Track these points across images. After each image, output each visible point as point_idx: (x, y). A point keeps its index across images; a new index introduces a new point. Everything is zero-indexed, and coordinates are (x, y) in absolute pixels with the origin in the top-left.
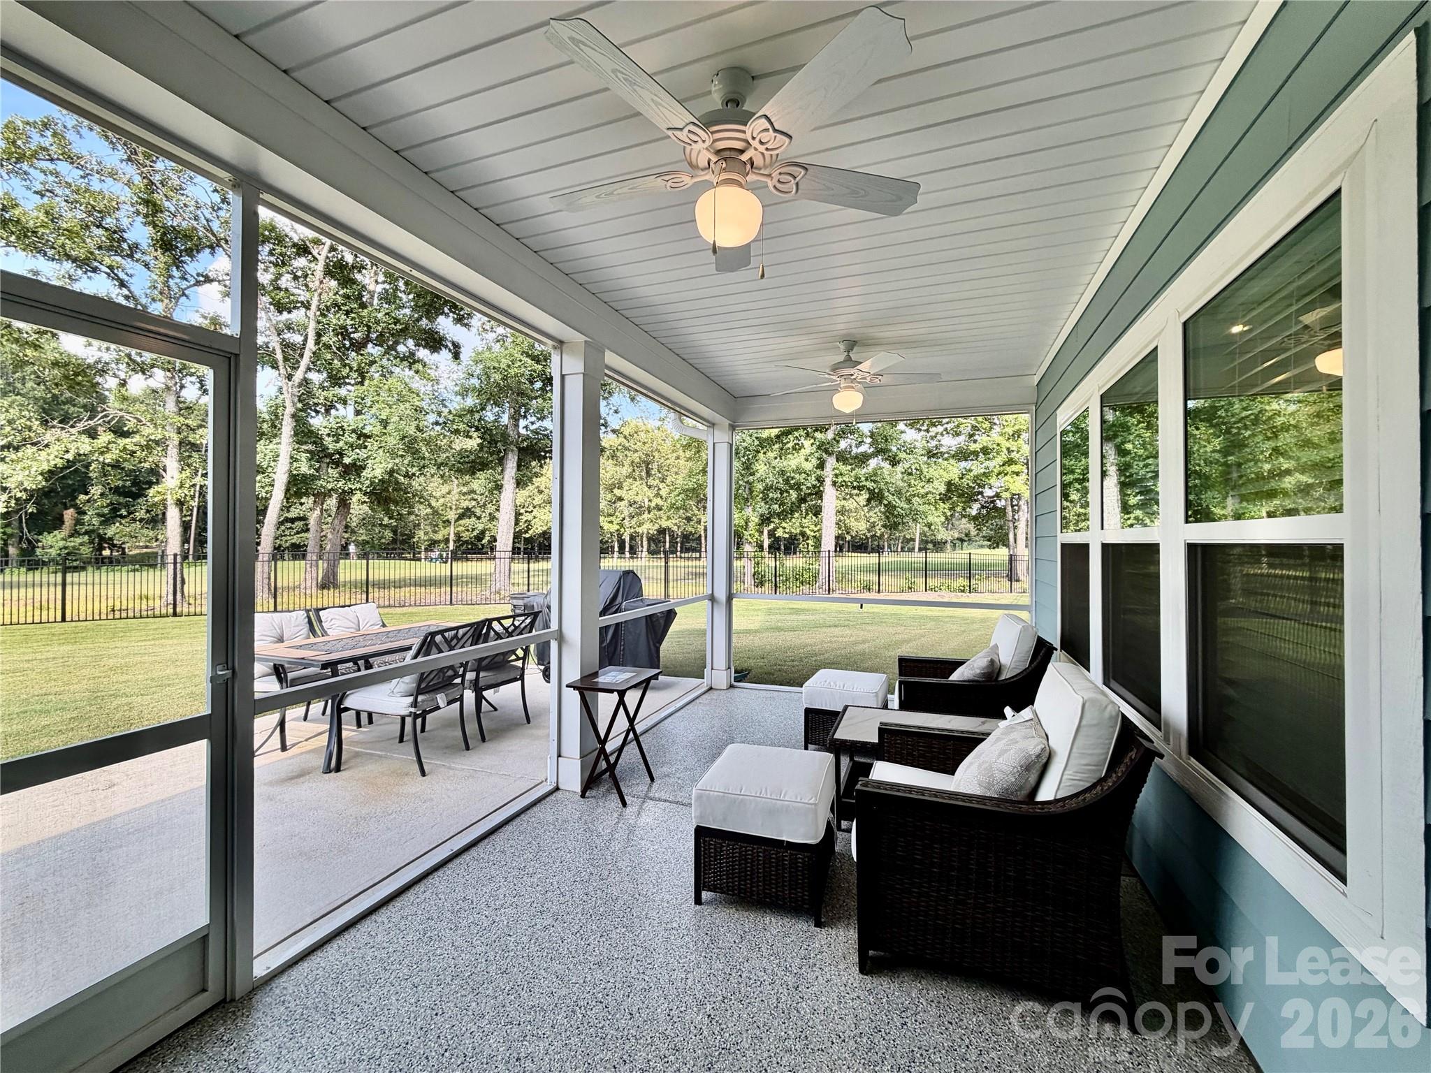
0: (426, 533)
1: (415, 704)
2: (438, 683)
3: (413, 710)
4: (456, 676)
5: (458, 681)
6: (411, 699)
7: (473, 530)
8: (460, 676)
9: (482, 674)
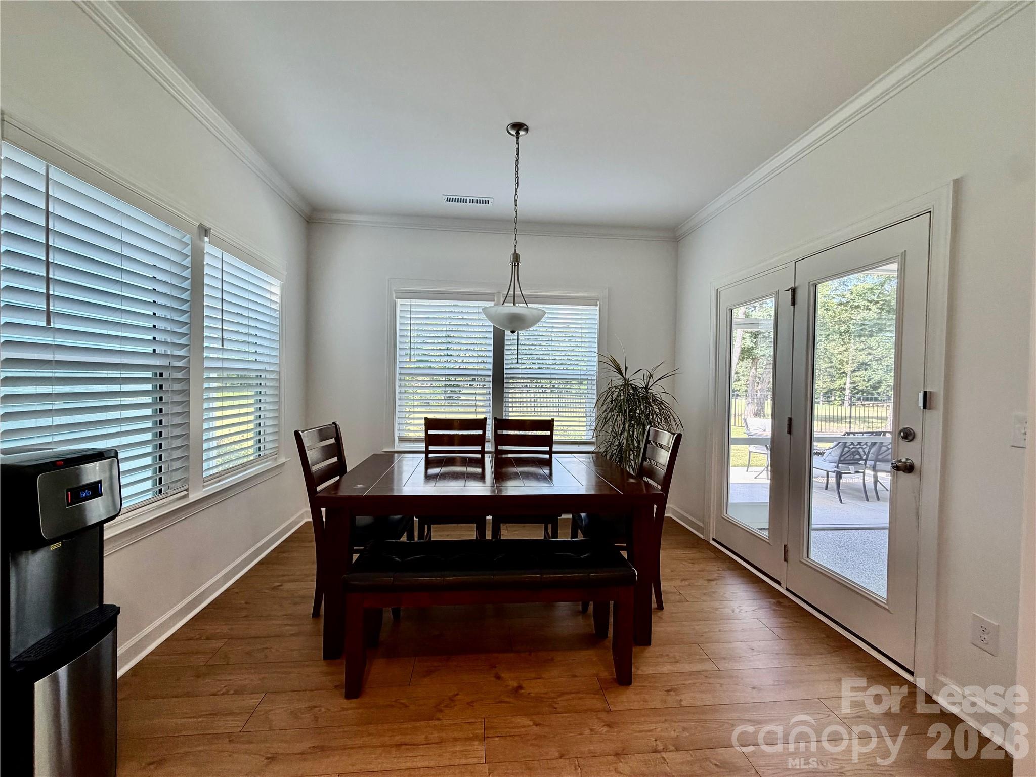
0: (824, 383)
1: (838, 467)
2: (850, 460)
3: (836, 469)
4: (861, 459)
5: (862, 462)
6: (835, 465)
7: (869, 380)
8: (863, 460)
9: (877, 463)
